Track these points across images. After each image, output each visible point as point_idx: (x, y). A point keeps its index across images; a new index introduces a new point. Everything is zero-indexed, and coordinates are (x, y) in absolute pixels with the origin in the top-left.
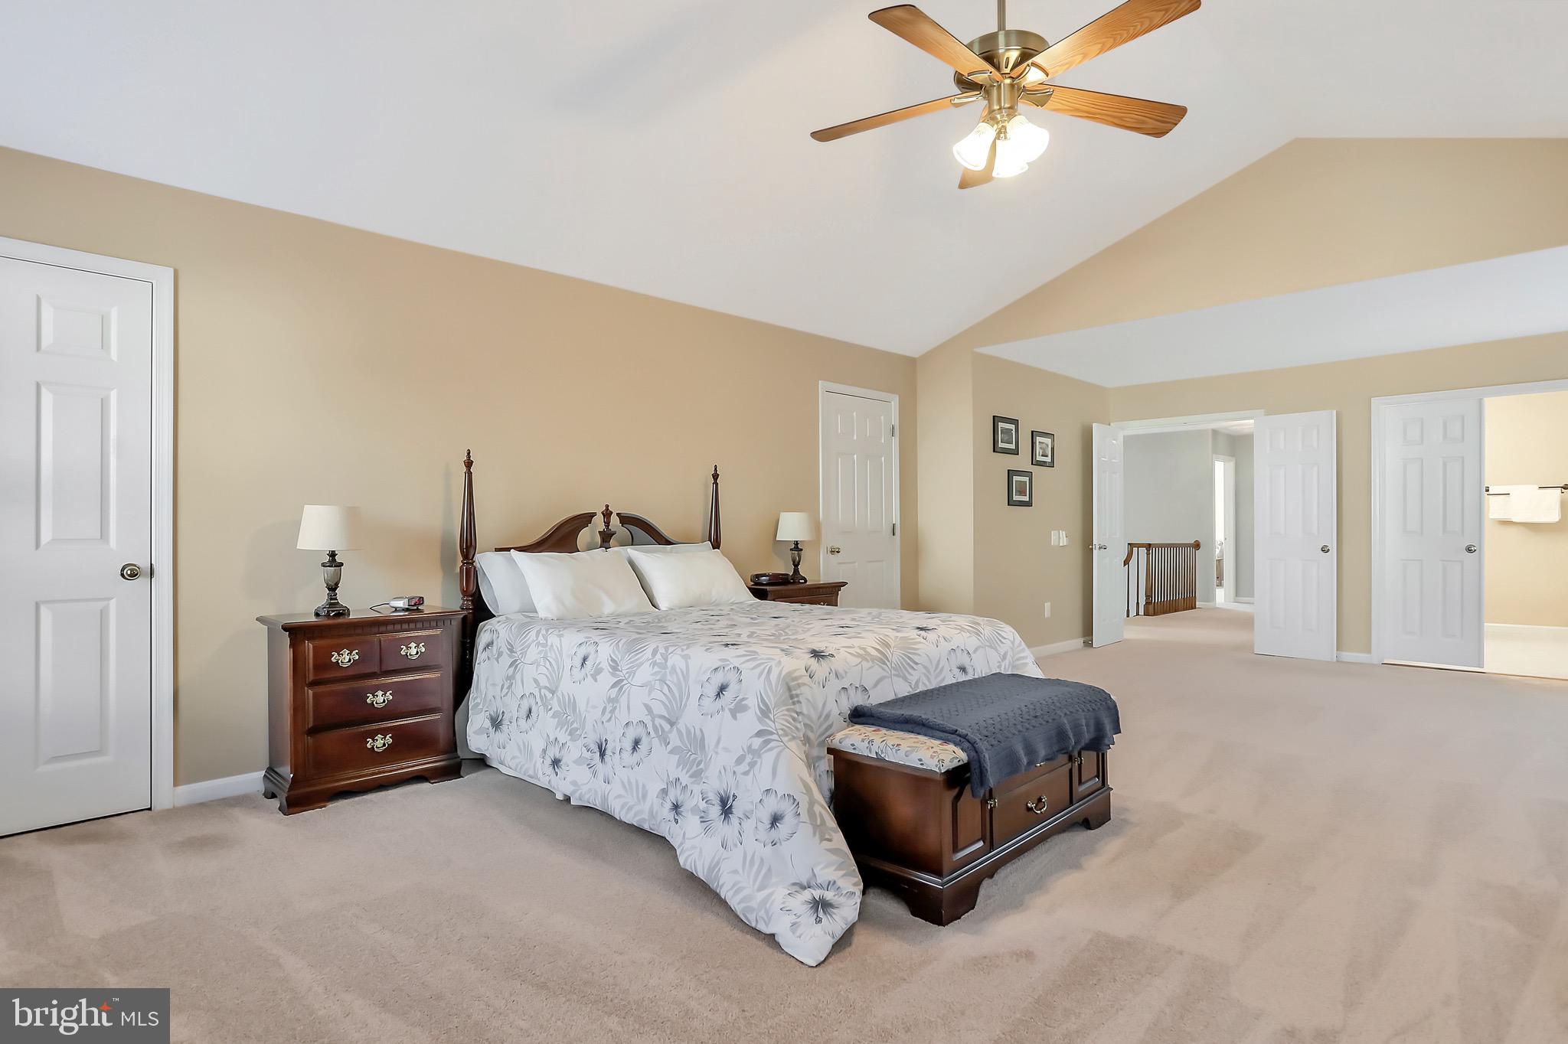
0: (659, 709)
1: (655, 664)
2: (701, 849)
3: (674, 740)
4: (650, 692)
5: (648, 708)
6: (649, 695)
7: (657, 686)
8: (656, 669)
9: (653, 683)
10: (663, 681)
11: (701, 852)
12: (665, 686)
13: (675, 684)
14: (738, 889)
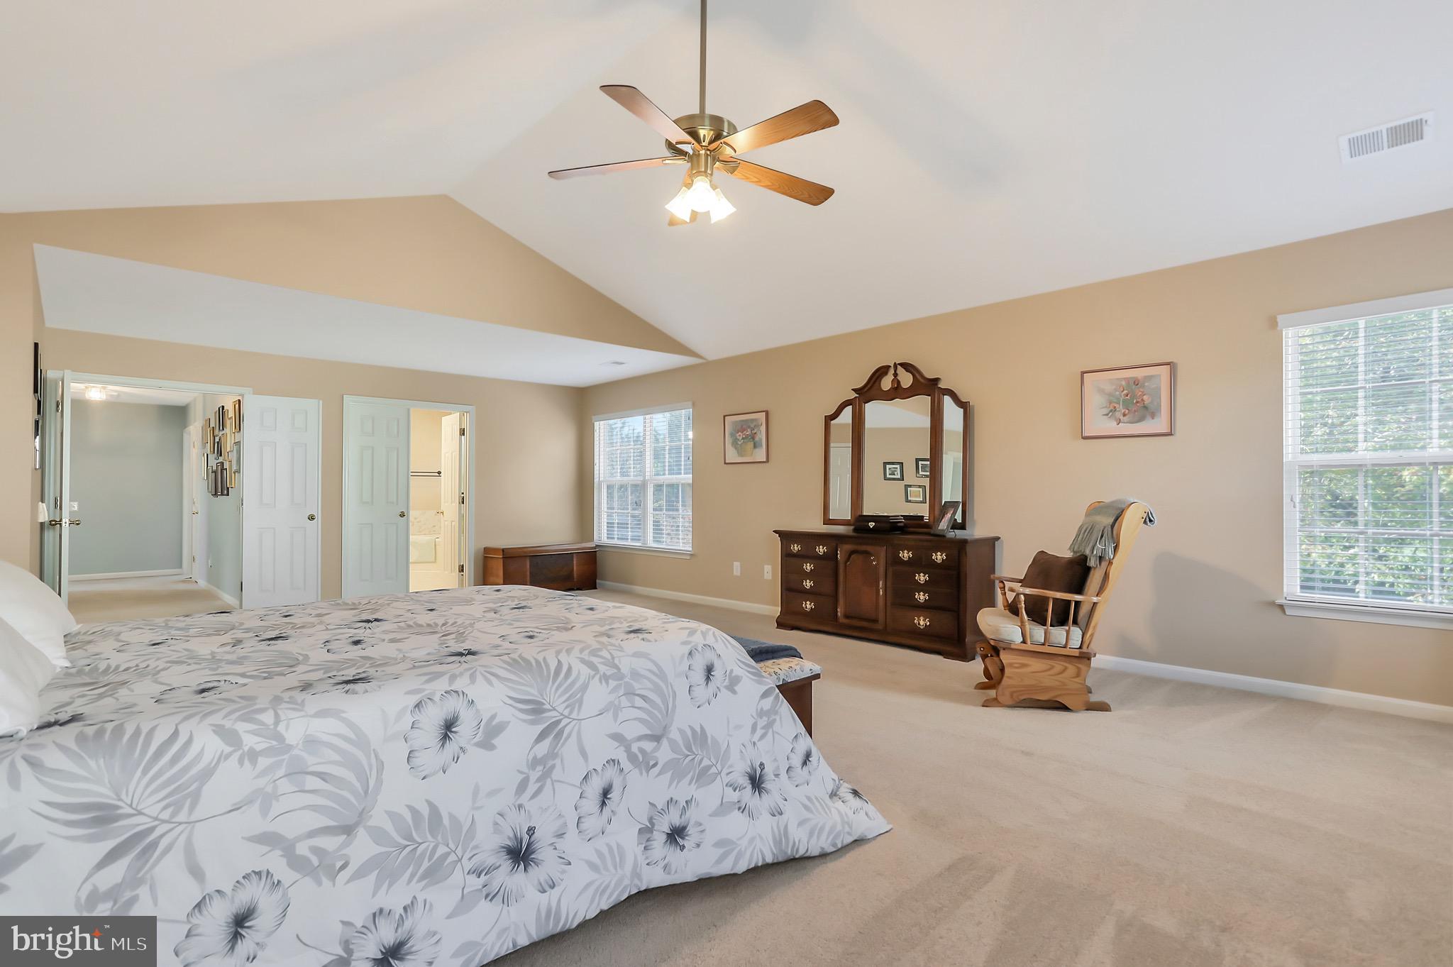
0: (633, 730)
1: (605, 678)
2: (759, 835)
3: (664, 754)
4: (616, 717)
5: (617, 737)
6: (615, 720)
7: (624, 702)
8: (613, 683)
9: (616, 702)
10: (630, 693)
11: (761, 838)
12: (637, 698)
13: (650, 689)
14: (819, 830)
